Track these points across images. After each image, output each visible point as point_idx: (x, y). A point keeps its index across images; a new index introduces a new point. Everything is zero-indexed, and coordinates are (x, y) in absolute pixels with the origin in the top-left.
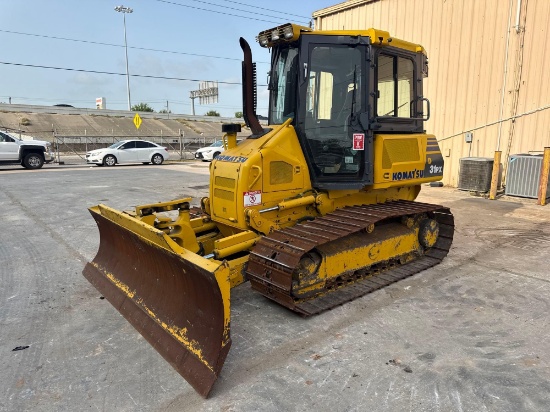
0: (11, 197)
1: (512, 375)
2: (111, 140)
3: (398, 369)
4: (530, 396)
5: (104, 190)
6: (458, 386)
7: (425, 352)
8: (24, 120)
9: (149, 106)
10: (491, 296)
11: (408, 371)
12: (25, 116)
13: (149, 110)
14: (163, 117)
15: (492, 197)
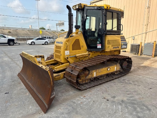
0: (5, 53)
1: (135, 102)
2: (33, 38)
4: (139, 107)
5: (31, 52)
6: (121, 104)
7: (113, 96)
8: (9, 31)
9: (44, 28)
10: (134, 82)
11: (108, 100)
12: (9, 30)
13: (44, 29)
14: (48, 31)
15: (139, 55)
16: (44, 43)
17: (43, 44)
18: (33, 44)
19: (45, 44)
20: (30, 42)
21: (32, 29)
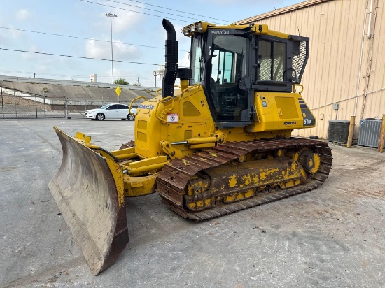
1: (320, 236)
2: (100, 103)
3: (259, 231)
4: (326, 245)
5: (98, 135)
6: (289, 239)
7: (276, 224)
8: (45, 89)
11: (263, 232)
12: (45, 86)
13: (125, 84)
14: (135, 88)
15: (348, 146)
16: (126, 117)
17: (124, 120)
18: (101, 117)
19: (129, 120)
20: (93, 113)
21: (96, 83)
